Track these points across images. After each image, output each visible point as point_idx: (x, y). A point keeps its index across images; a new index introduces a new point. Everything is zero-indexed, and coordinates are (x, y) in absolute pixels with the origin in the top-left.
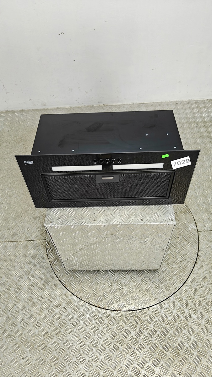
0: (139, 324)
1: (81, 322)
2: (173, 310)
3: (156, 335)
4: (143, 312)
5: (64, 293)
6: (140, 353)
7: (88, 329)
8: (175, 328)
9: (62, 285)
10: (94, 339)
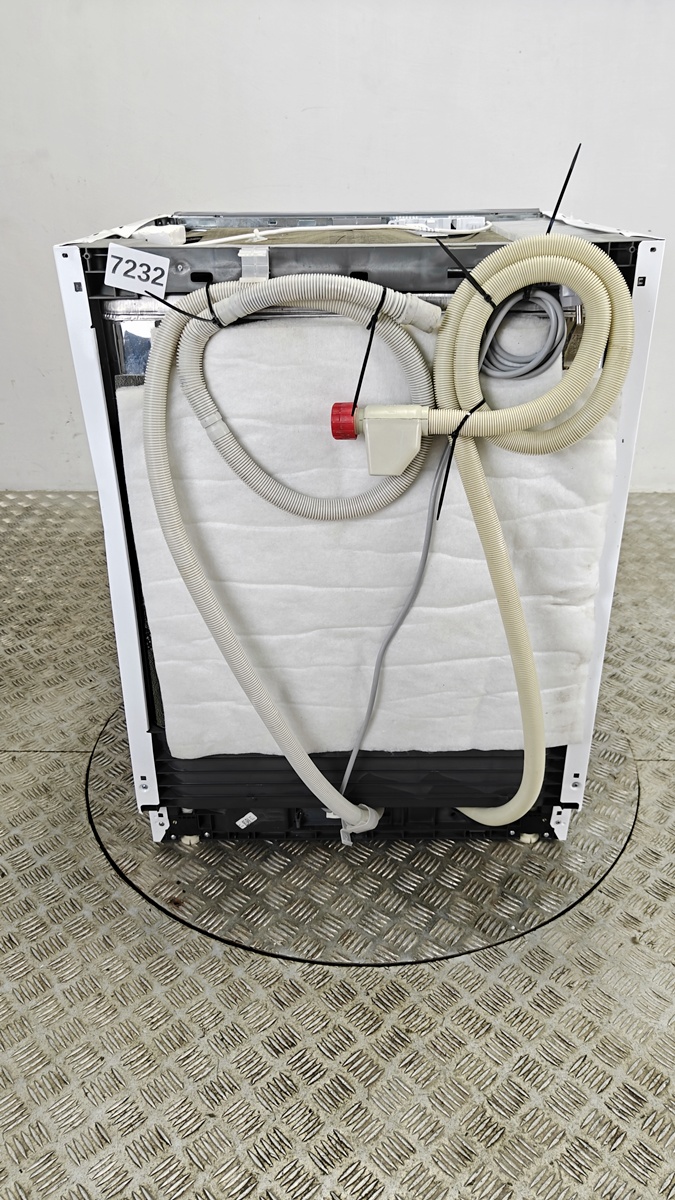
0: (396, 1011)
1: (158, 991)
2: (537, 975)
3: (464, 1053)
4: (413, 974)
5: (114, 896)
6: (384, 1115)
7: (180, 1014)
8: (546, 1034)
9: (113, 872)
10: (199, 1049)
